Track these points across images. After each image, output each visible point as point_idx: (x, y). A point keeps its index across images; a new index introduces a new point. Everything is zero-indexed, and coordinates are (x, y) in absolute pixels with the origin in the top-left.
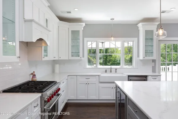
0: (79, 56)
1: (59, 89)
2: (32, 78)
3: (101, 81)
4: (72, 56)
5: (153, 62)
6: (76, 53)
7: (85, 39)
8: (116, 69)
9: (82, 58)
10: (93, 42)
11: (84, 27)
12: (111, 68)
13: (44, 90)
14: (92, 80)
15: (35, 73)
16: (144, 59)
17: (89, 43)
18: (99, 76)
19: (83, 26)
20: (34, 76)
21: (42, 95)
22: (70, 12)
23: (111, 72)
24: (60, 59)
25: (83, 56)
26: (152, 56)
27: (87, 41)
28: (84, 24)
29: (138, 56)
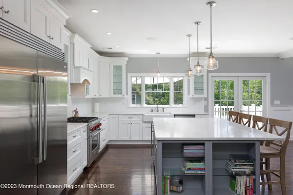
0: (121, 94)
1: (100, 124)
2: (75, 115)
3: (145, 120)
4: (114, 94)
5: (205, 100)
6: (118, 91)
7: (128, 74)
8: (163, 109)
9: (125, 96)
10: (138, 78)
11: (128, 62)
12: (158, 107)
13: (89, 121)
14: (135, 119)
15: (78, 110)
16: (193, 97)
17: (134, 79)
18: (142, 115)
19: (126, 61)
20: (77, 112)
21: (88, 124)
22: (111, 49)
23: (158, 111)
24: (100, 97)
25: (127, 94)
26: (203, 94)
27: (132, 77)
28: (127, 59)
29: (189, 94)
